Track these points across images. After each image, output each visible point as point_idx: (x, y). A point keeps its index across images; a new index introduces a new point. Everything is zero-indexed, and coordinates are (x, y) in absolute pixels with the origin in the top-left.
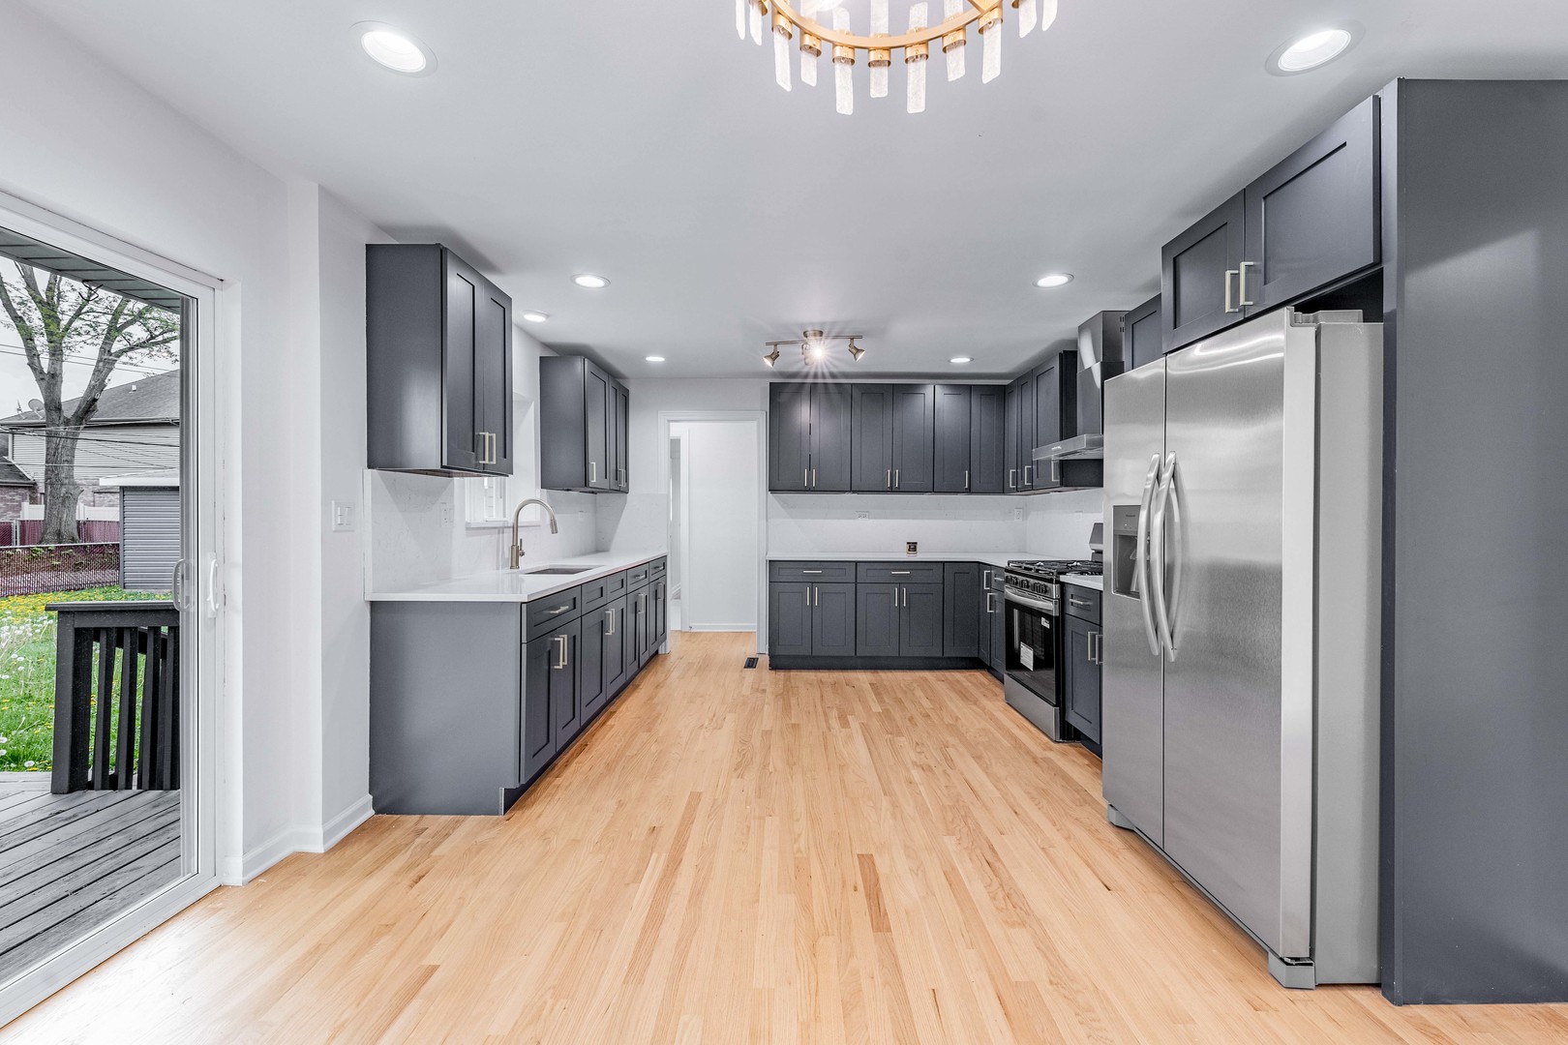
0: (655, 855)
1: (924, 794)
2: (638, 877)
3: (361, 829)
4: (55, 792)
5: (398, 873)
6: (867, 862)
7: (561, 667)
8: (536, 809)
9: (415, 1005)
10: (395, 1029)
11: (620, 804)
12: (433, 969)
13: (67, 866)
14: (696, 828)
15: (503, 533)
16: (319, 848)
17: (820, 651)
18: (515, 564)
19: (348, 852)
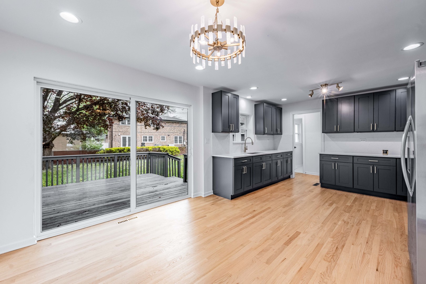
0: (251, 214)
1: (336, 228)
2: (244, 217)
3: (210, 196)
4: (183, 182)
5: (210, 203)
6: (298, 234)
7: (244, 173)
8: (237, 201)
9: (201, 219)
10: (197, 220)
11: (252, 205)
12: (206, 216)
13: (180, 191)
14: (263, 213)
15: (243, 144)
16: (203, 196)
17: (337, 184)
18: (245, 151)
19: (207, 198)
